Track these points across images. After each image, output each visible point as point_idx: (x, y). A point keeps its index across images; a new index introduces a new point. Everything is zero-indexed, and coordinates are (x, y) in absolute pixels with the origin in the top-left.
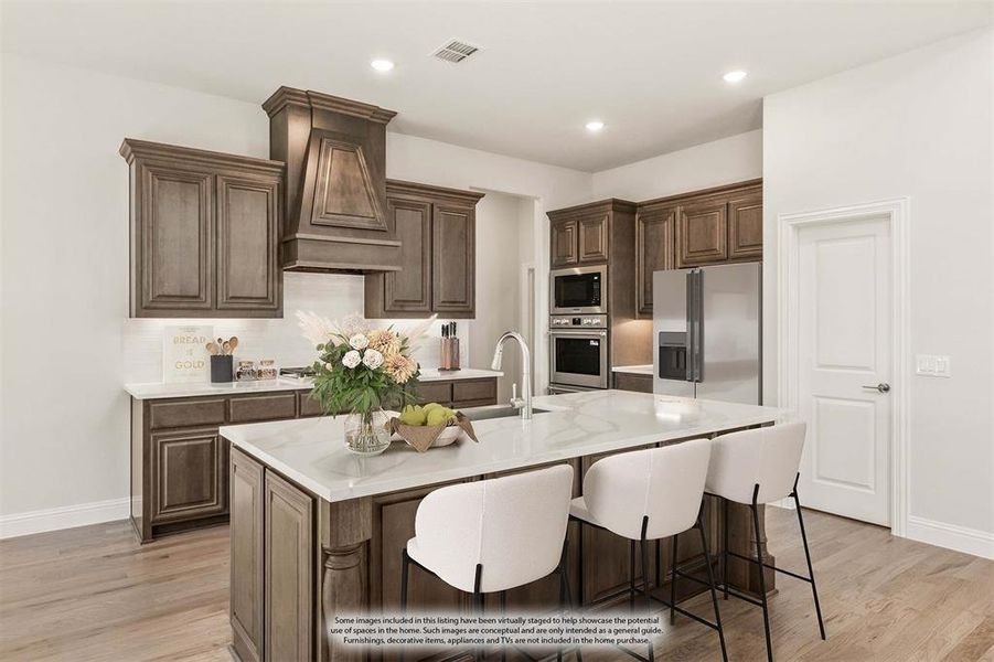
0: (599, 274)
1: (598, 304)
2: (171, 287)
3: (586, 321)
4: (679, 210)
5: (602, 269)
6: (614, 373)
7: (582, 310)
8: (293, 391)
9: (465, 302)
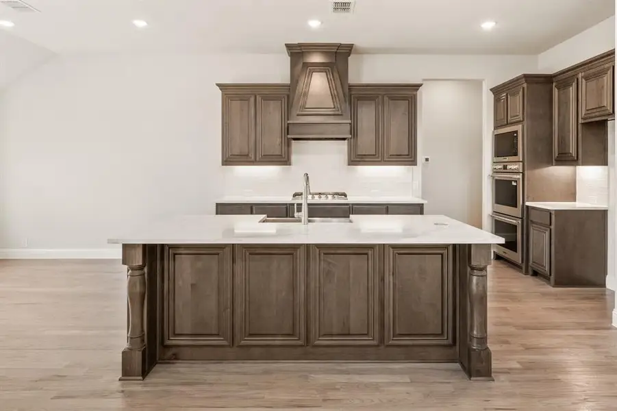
0: (516, 132)
1: (516, 154)
2: (236, 151)
3: (509, 167)
4: (580, 76)
5: (519, 128)
6: (527, 207)
7: (508, 159)
8: (286, 204)
9: (408, 155)
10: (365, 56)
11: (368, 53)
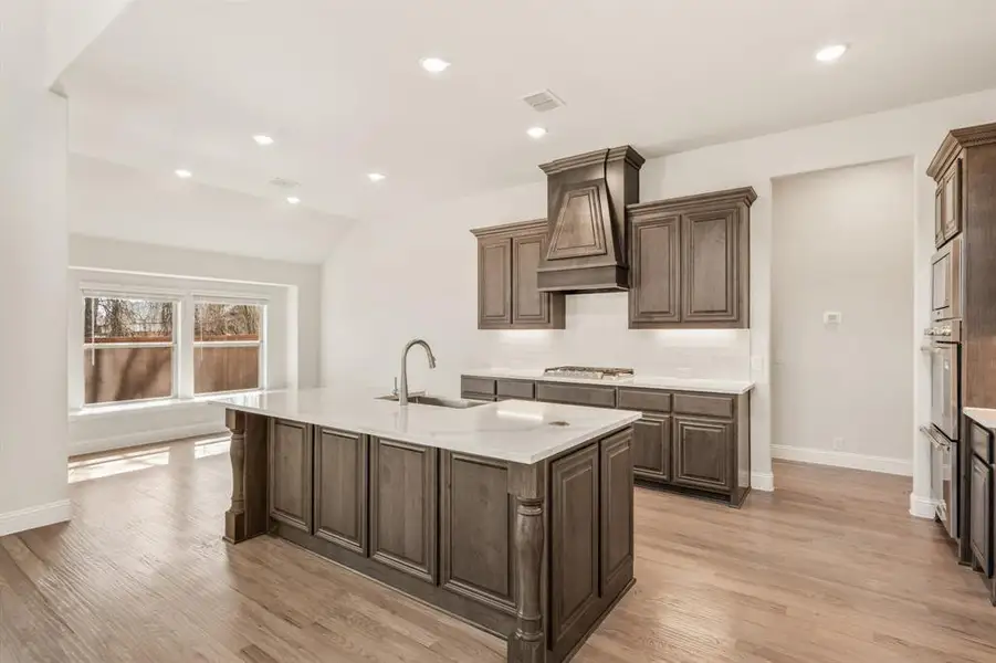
6: (966, 417)
8: (533, 381)
9: (726, 311)
10: (669, 159)
11: (673, 152)
